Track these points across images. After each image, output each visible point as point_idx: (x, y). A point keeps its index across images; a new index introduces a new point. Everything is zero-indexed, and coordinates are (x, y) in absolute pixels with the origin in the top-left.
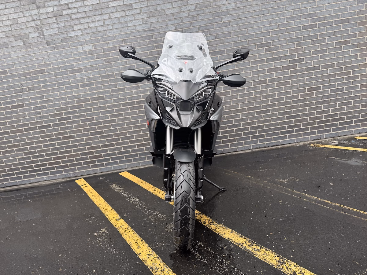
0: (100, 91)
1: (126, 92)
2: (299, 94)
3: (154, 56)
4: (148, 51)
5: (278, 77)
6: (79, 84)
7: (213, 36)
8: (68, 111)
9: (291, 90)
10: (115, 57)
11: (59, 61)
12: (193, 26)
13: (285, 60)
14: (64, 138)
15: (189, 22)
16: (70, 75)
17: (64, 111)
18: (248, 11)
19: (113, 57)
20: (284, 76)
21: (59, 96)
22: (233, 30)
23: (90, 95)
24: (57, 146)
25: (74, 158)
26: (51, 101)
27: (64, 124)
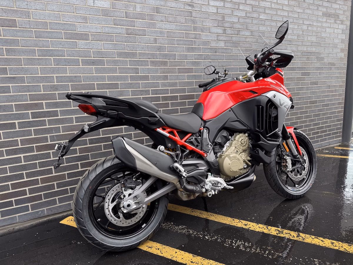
0: (113, 75)
1: (150, 82)
2: (304, 106)
3: (190, 39)
4: (184, 32)
5: (293, 87)
6: (80, 58)
7: (250, 32)
8: (55, 101)
9: (300, 101)
10: (141, 28)
11: (47, 11)
12: (234, 14)
13: (298, 72)
14: (39, 149)
15: (230, 9)
16: (67, 40)
17: (46, 101)
18: (279, 14)
19: (139, 28)
20: (296, 87)
21: (40, 73)
22: (267, 30)
23: (97, 78)
24: (23, 163)
25: (55, 183)
26: (22, 80)
27: (43, 123)
